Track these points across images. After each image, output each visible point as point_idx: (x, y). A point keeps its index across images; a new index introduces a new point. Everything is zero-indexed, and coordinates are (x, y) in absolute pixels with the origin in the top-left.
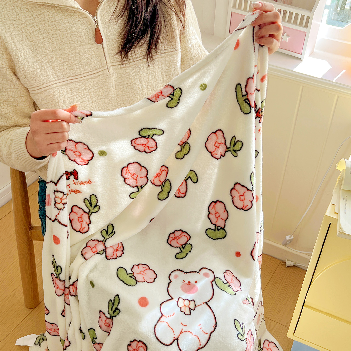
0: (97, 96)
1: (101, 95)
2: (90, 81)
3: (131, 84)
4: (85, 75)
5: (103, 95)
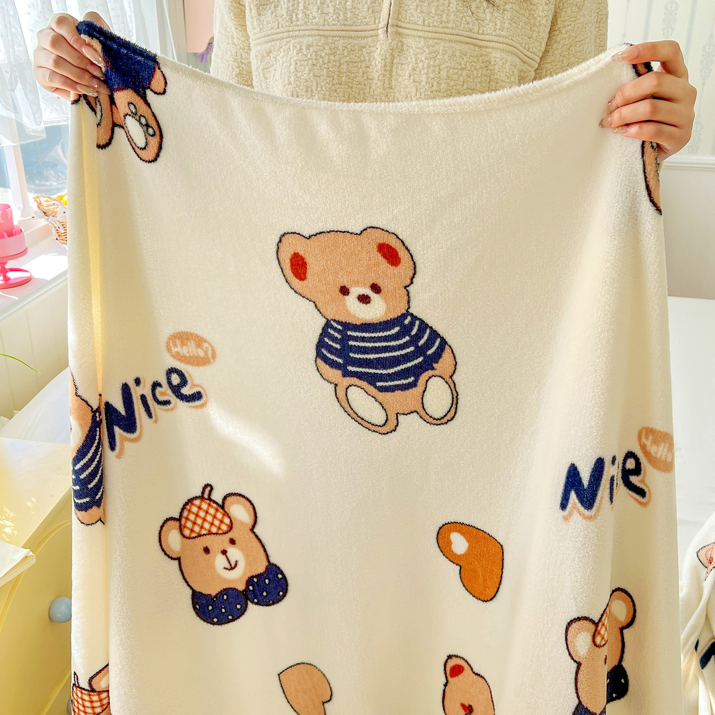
0: (352, 75)
1: (361, 75)
2: (348, 42)
3: (420, 72)
4: (343, 28)
5: (365, 78)
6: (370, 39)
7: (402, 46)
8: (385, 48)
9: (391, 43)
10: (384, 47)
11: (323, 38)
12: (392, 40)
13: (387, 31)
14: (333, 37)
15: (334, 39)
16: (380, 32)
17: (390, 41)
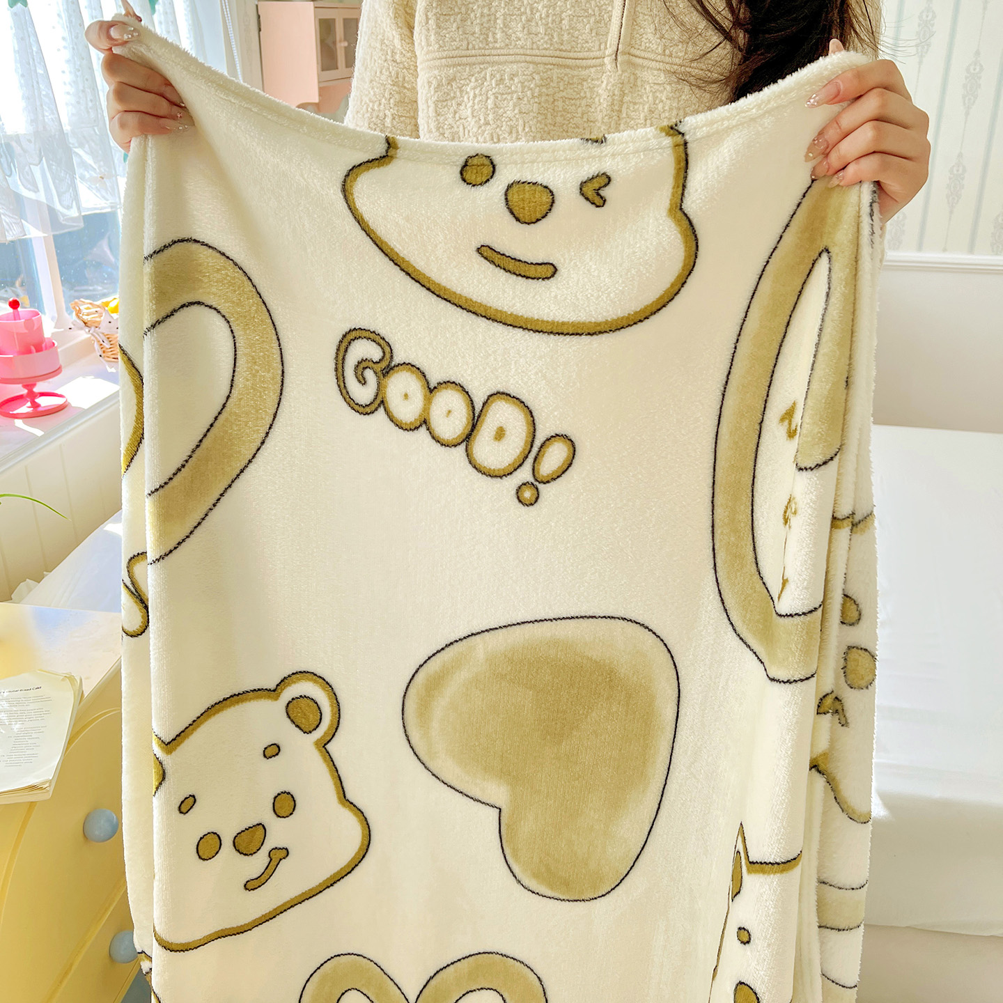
6: (593, 70)
7: (636, 79)
8: (613, 82)
9: (621, 75)
10: (612, 80)
11: (531, 66)
12: (623, 71)
13: (616, 59)
14: (545, 64)
15: (547, 67)
16: (607, 60)
17: (620, 72)
